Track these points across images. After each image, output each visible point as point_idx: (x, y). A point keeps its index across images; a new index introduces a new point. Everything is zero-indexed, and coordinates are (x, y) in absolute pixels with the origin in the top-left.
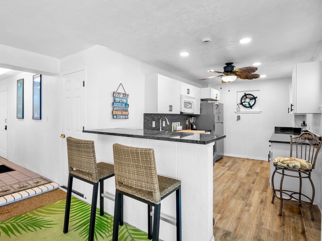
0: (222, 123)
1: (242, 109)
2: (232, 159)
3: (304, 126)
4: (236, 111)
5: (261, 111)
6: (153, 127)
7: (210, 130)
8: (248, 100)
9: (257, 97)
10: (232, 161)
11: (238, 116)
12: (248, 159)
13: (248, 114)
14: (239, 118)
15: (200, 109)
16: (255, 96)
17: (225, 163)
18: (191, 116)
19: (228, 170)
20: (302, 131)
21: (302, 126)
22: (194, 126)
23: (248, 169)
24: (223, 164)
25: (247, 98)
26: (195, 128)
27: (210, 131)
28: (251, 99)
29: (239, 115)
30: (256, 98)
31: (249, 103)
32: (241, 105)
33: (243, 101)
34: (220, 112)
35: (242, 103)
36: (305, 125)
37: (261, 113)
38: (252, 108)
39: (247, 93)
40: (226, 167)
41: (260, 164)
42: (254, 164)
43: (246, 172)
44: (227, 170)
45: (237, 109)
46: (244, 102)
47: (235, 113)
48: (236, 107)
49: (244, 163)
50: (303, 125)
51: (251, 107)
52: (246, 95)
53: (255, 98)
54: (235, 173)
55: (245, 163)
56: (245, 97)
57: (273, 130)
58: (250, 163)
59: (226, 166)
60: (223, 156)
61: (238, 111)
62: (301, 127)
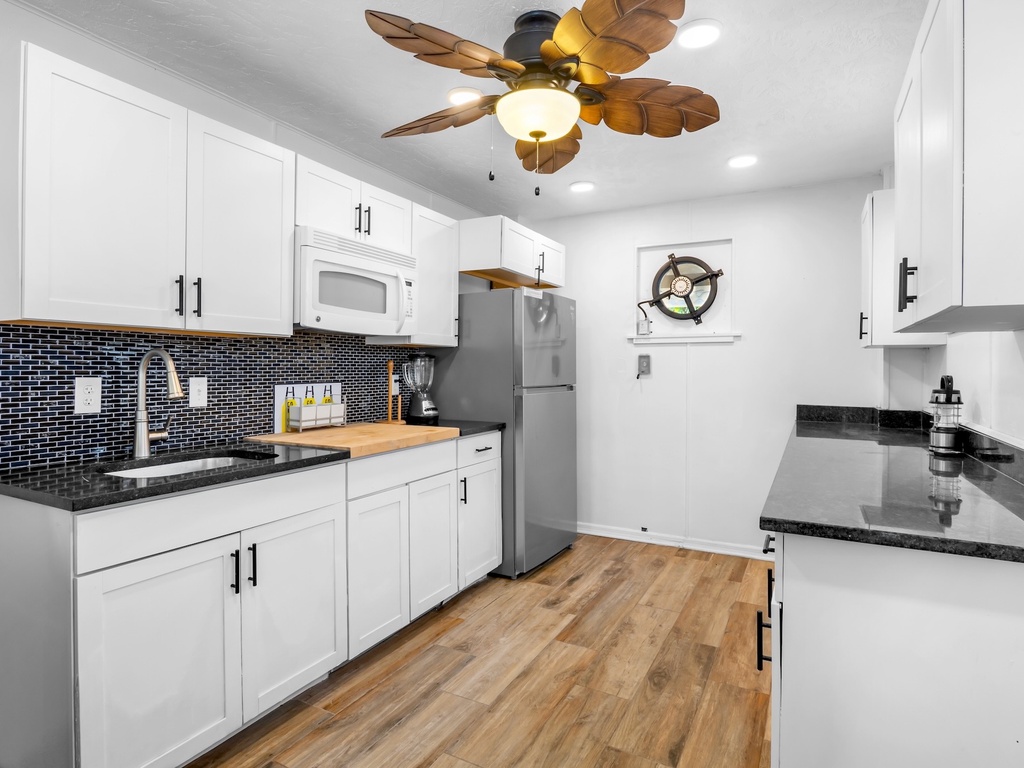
0: (571, 388)
1: (661, 326)
2: (613, 554)
3: (948, 401)
4: (633, 334)
5: (737, 333)
6: (77, 411)
7: (502, 421)
8: (681, 285)
9: (719, 274)
10: (606, 567)
11: (641, 357)
12: (683, 552)
13: (683, 348)
14: (644, 366)
15: (459, 320)
16: (715, 269)
17: (572, 581)
18: (407, 353)
19: (563, 637)
20: (939, 430)
21: (937, 401)
22: (426, 404)
23: (668, 626)
24: (554, 590)
25: (677, 274)
26: (431, 413)
27: (501, 427)
28: (697, 281)
29: (644, 351)
30: (717, 275)
31: (687, 298)
32: (655, 308)
33: (663, 290)
34: (562, 337)
35: (657, 302)
36: (954, 398)
37: (738, 343)
38: (699, 322)
39: (679, 253)
40: (562, 615)
41: (730, 580)
42: (704, 581)
43: (656, 650)
44: (557, 638)
45: (638, 325)
46: (668, 294)
47: (631, 346)
48: (634, 314)
49: (658, 582)
50: (942, 397)
51: (696, 316)
52: (674, 263)
53: (713, 277)
54: (596, 661)
55: (664, 575)
56: (670, 273)
57: (791, 420)
58: (685, 580)
59: (566, 604)
60: (577, 536)
61: (642, 333)
62: (930, 409)
